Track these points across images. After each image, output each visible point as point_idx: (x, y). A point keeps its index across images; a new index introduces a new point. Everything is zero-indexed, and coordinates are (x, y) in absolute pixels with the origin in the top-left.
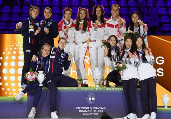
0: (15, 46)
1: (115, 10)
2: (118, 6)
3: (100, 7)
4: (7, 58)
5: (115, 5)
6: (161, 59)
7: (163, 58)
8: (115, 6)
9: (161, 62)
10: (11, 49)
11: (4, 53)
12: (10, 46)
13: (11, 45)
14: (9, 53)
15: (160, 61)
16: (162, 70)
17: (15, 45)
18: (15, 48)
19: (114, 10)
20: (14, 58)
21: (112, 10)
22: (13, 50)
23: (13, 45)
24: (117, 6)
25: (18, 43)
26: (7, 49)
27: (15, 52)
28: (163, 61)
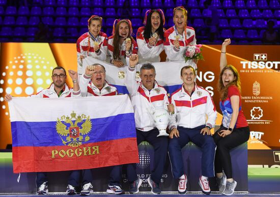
0: (22, 59)
1: (180, 17)
2: (184, 9)
3: (158, 12)
4: (11, 74)
5: (179, 7)
6: (210, 75)
7: (213, 74)
8: (179, 9)
9: (211, 79)
10: (16, 62)
11: (7, 68)
12: (15, 58)
13: (17, 57)
14: (14, 67)
15: (210, 77)
16: (212, 89)
17: (21, 57)
18: (22, 61)
19: (177, 17)
20: (20, 73)
21: (175, 17)
22: (20, 63)
23: (19, 58)
24: (182, 10)
25: (26, 54)
26: (11, 62)
27: (21, 67)
28: (213, 77)
